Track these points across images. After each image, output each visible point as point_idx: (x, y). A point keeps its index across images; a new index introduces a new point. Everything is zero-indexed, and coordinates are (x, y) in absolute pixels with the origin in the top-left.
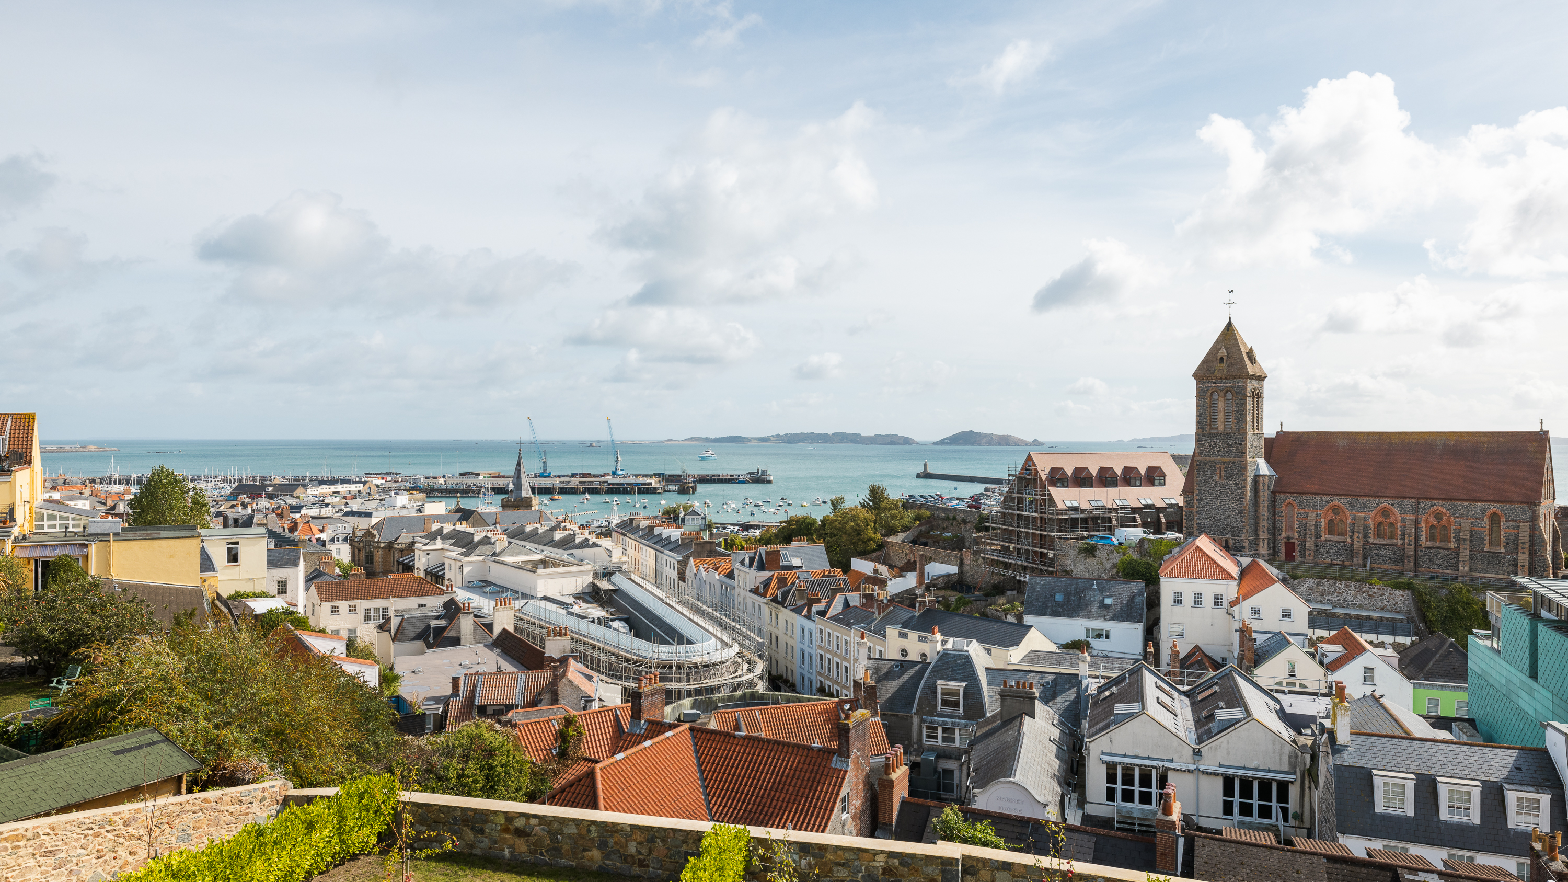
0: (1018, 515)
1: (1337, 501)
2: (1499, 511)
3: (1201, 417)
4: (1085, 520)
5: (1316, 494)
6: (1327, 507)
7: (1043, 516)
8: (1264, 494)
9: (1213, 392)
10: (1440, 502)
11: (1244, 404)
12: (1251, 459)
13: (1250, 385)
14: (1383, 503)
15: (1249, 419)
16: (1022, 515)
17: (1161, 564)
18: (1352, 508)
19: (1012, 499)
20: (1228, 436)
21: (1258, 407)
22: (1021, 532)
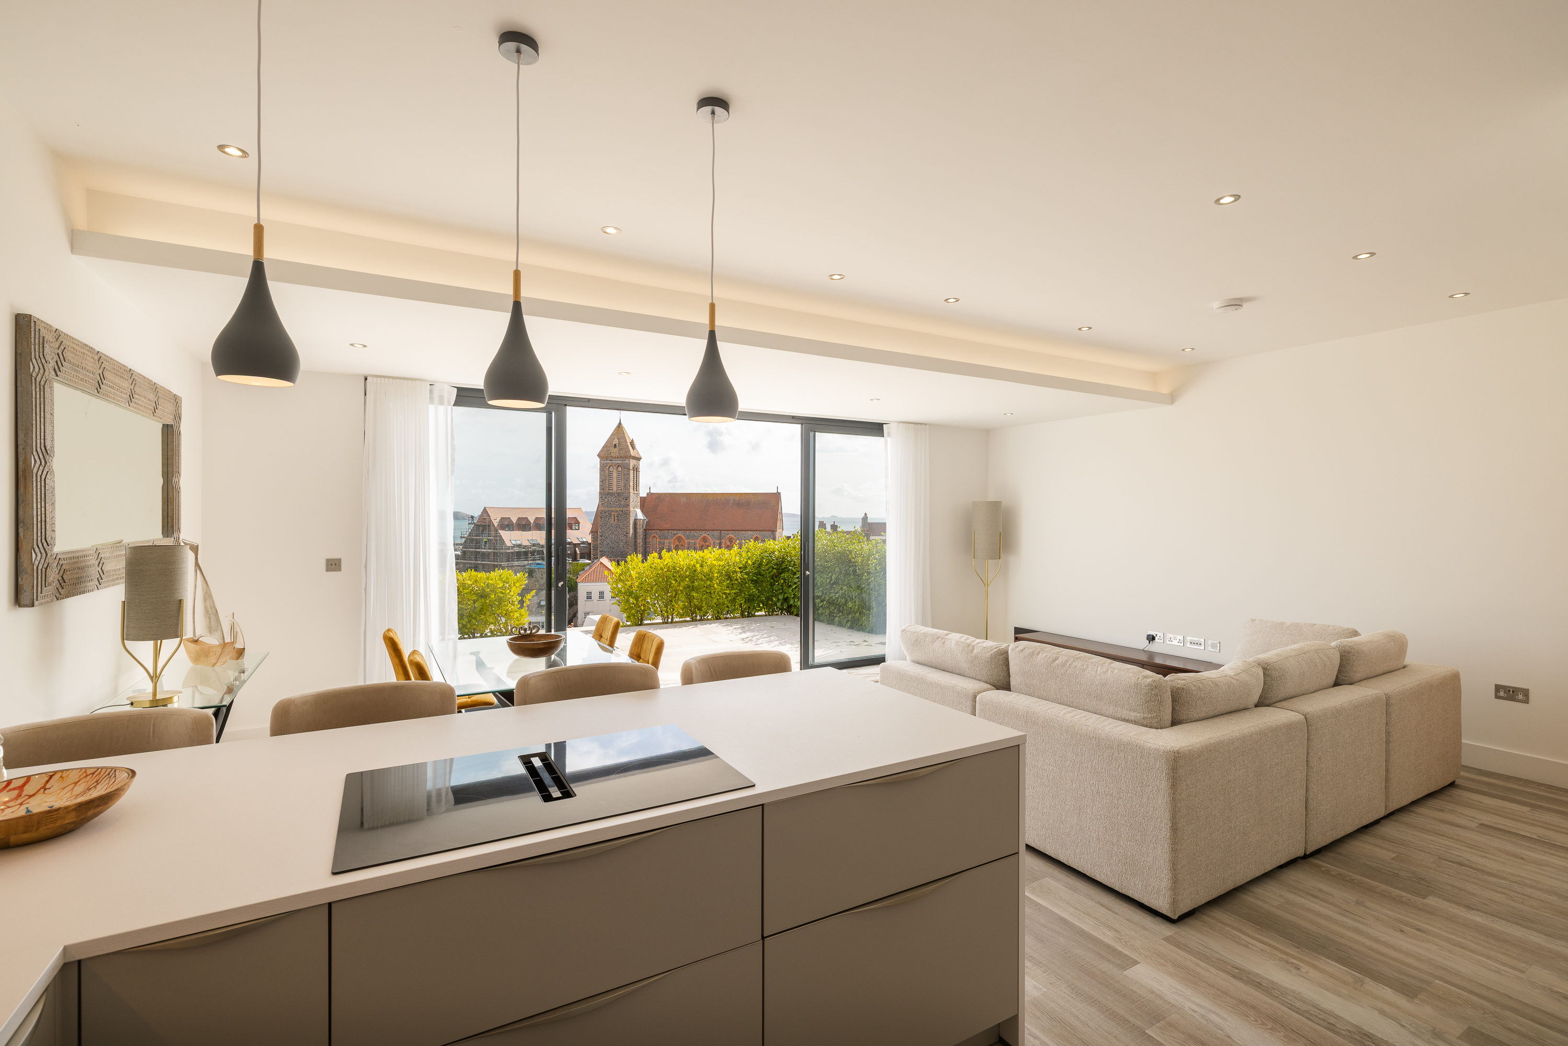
0: (476, 552)
1: (680, 534)
2: (758, 536)
3: (602, 481)
4: (526, 553)
5: (669, 530)
6: (674, 538)
7: (496, 551)
8: (640, 531)
9: (610, 466)
10: (732, 532)
11: (629, 474)
12: (633, 509)
13: (632, 463)
14: (704, 534)
15: (631, 484)
16: (479, 552)
17: (578, 577)
18: (688, 537)
19: (472, 540)
20: (619, 494)
21: (636, 477)
22: (478, 564)
